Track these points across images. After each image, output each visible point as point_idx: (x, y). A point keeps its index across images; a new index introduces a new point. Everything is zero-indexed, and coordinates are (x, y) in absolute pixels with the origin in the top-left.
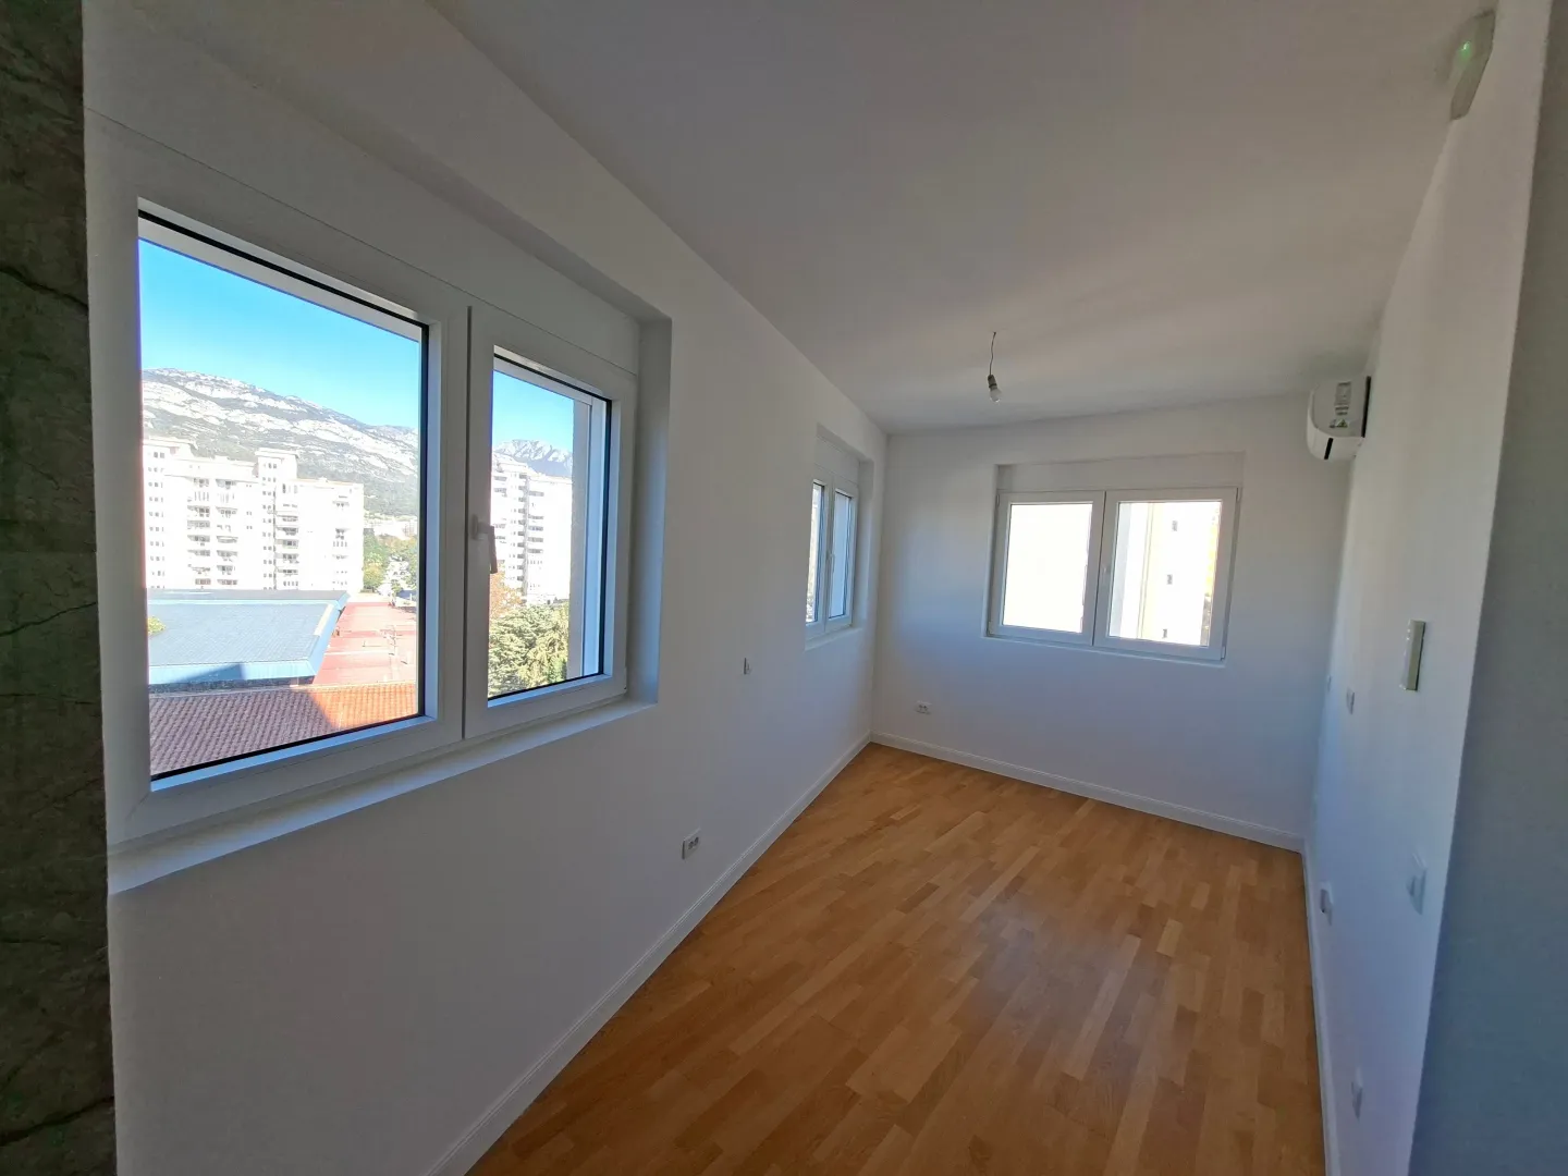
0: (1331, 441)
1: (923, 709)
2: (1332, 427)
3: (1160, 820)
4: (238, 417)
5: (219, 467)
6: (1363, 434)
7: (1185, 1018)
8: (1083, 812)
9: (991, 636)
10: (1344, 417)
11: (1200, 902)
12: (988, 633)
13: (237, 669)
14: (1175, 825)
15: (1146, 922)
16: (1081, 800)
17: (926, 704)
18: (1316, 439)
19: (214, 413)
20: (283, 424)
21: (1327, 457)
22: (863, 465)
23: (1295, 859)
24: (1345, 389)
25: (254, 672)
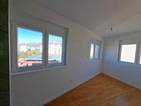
1: (108, 70)
4: (57, 42)
5: (56, 46)
9: (119, 62)
13: (56, 60)
19: (56, 42)
20: (60, 43)
22: (101, 42)
25: (57, 60)
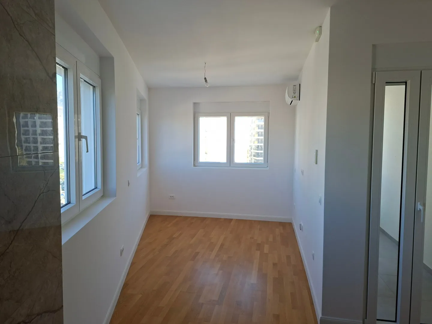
0: (292, 101)
2: (293, 97)
3: (255, 221)
6: (299, 100)
7: (275, 265)
8: (232, 223)
9: (196, 166)
10: (295, 95)
11: (271, 239)
12: (194, 166)
14: (259, 222)
15: (259, 247)
16: (230, 220)
17: (172, 195)
18: (288, 100)
21: (291, 104)
22: (142, 100)
23: (290, 224)
24: (295, 87)
